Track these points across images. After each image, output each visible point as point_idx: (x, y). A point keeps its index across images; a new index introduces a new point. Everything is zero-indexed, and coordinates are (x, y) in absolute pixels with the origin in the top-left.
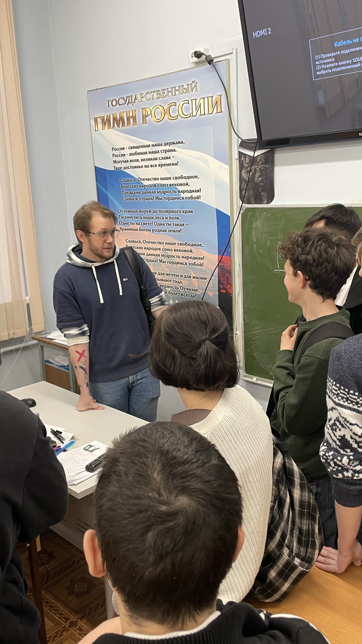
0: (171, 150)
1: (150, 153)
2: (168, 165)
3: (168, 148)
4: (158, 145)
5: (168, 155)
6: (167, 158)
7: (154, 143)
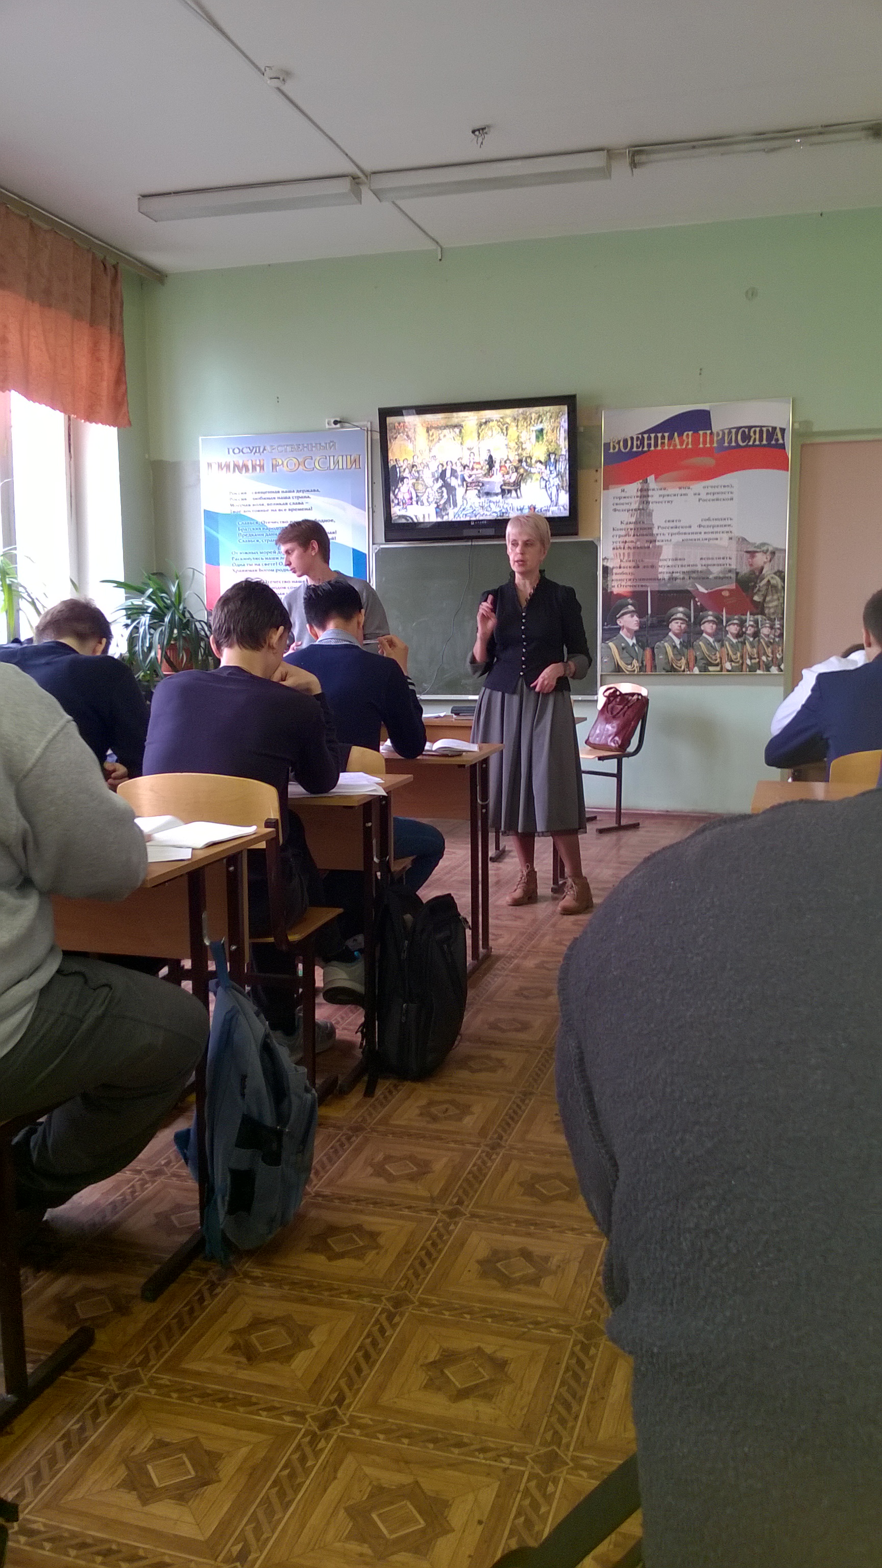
0: (305, 497)
1: (279, 498)
2: (299, 510)
3: (301, 494)
4: (290, 492)
5: (300, 500)
6: (299, 503)
7: (285, 490)
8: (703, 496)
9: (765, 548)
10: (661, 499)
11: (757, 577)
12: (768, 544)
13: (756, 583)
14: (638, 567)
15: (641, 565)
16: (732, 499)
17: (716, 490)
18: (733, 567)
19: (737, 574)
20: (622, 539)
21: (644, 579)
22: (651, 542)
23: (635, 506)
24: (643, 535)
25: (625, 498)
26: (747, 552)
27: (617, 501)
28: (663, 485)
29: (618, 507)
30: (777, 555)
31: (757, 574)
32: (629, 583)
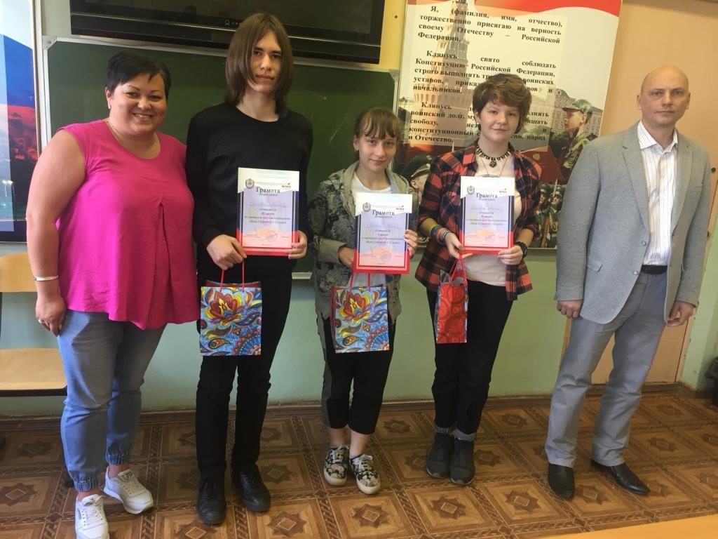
8: (528, 33)
9: (583, 107)
10: (479, 28)
11: (571, 140)
12: (587, 102)
13: (568, 147)
14: (443, 115)
15: (447, 112)
16: (558, 41)
17: (542, 27)
18: (549, 125)
19: (552, 134)
20: (427, 76)
21: (448, 132)
22: (462, 84)
23: (446, 33)
24: (453, 74)
25: (435, 19)
26: (565, 109)
27: (425, 22)
28: (484, 9)
29: (426, 31)
30: (593, 116)
31: (571, 136)
32: (430, 135)
